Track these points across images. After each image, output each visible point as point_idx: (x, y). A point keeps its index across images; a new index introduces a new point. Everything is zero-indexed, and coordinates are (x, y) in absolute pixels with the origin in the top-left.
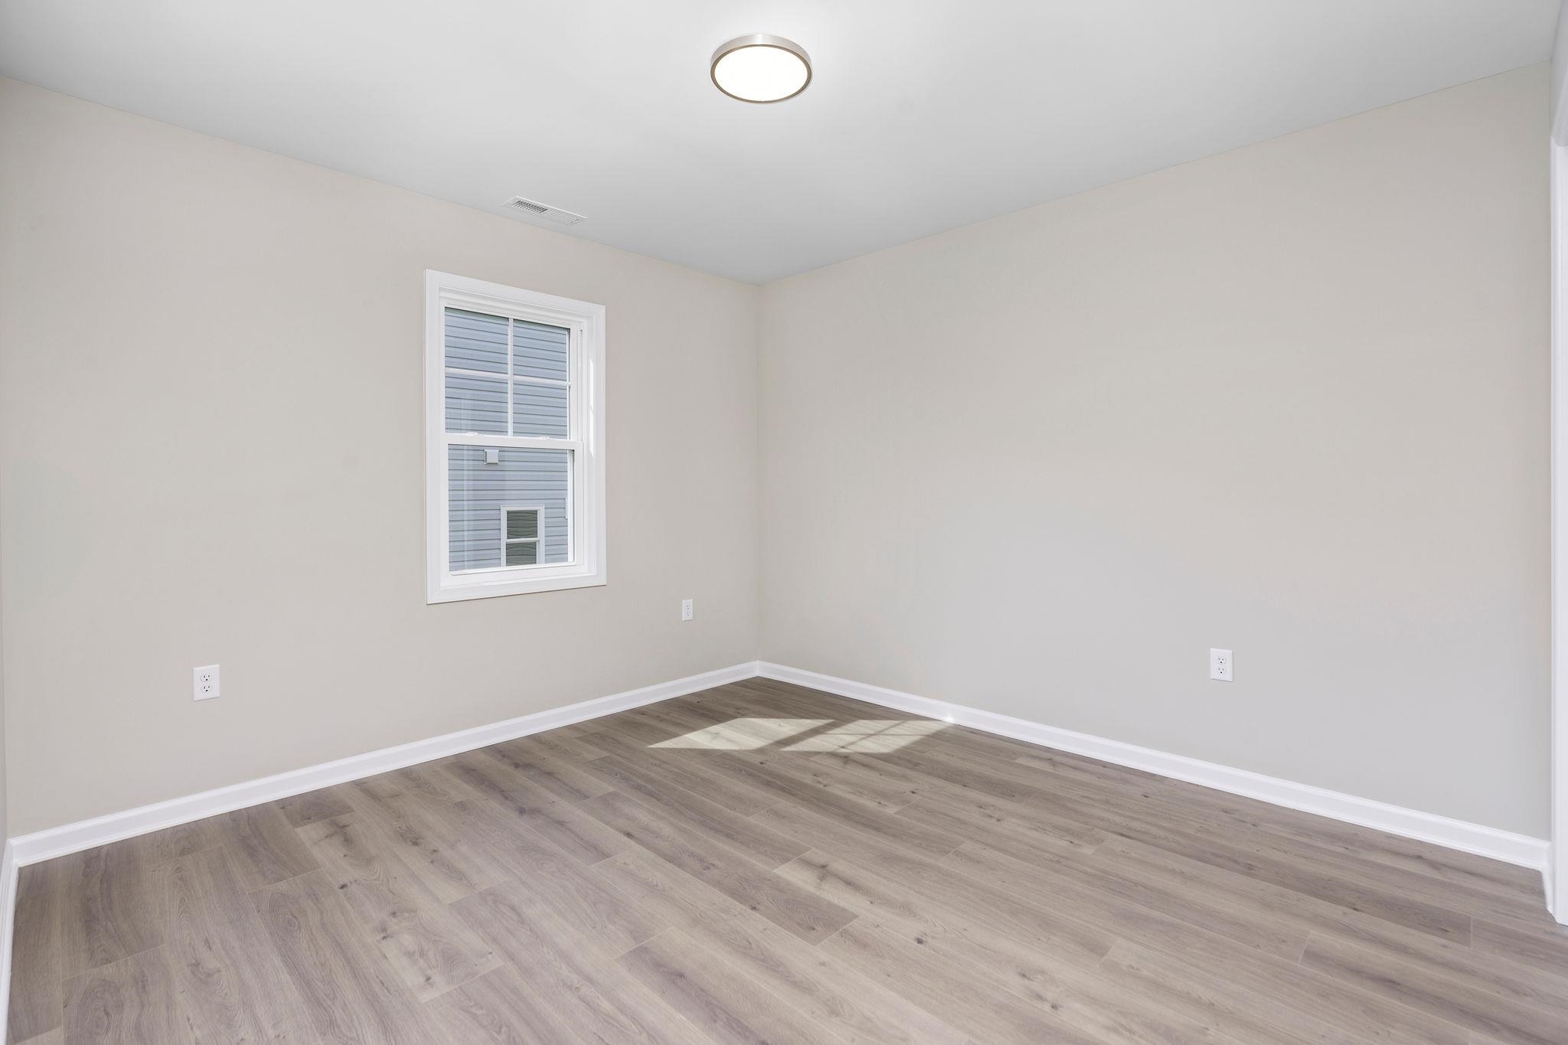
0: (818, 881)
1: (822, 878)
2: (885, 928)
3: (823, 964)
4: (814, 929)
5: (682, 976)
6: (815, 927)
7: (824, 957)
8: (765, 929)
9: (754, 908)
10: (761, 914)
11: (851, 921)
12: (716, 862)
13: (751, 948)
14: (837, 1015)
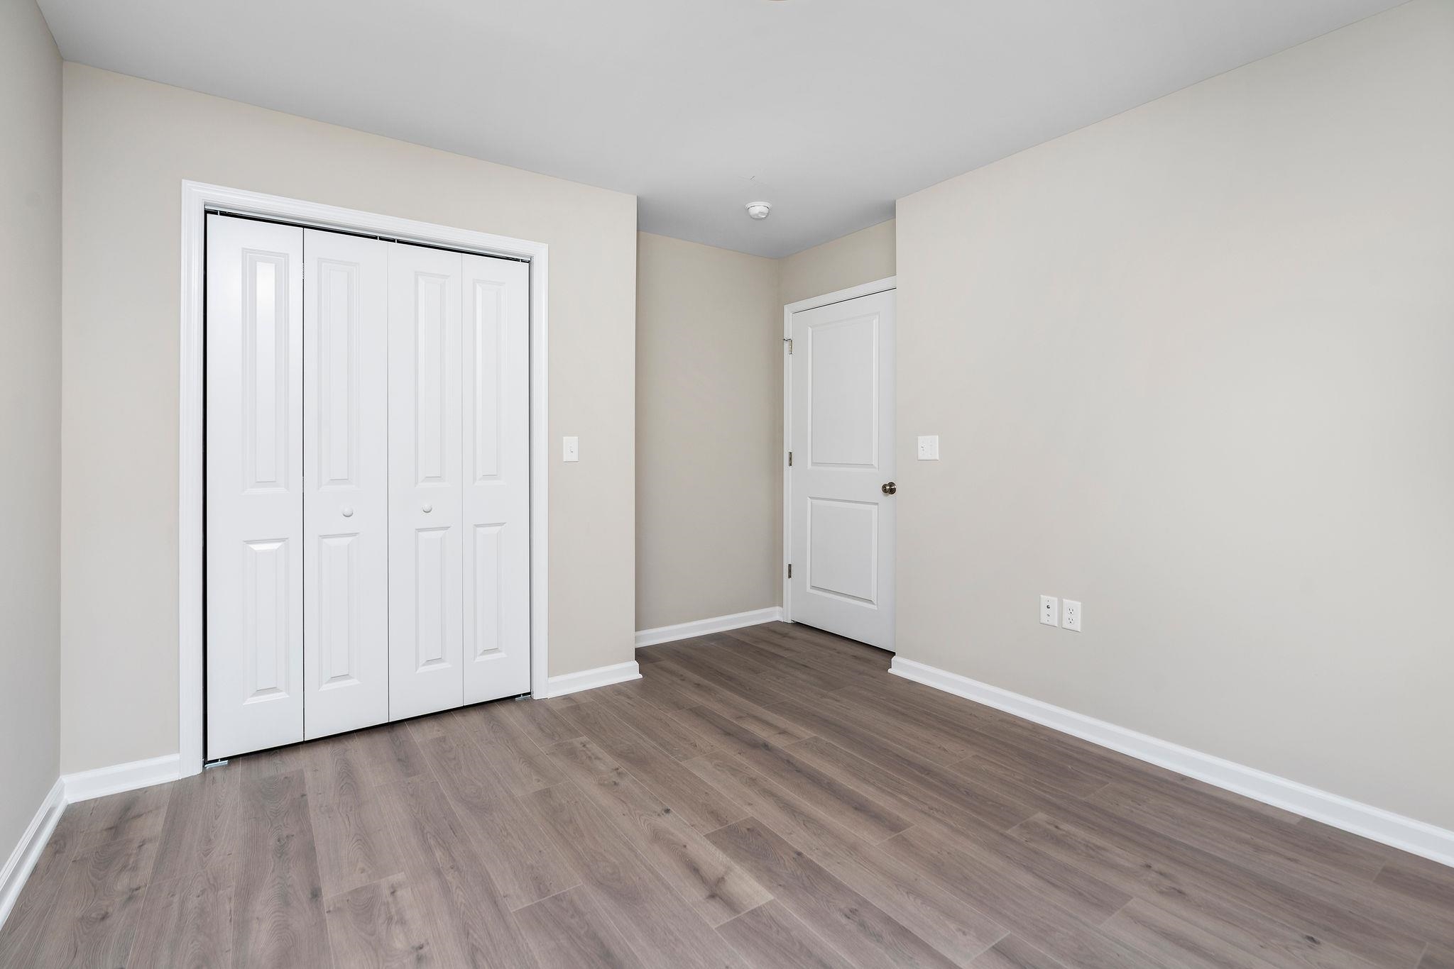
0: (726, 878)
1: (721, 880)
2: (687, 823)
3: (750, 804)
4: (748, 829)
5: (856, 809)
6: (746, 831)
7: (748, 809)
8: (791, 834)
9: (799, 854)
10: (793, 848)
11: (712, 833)
12: (844, 921)
13: (804, 821)
14: (751, 778)
